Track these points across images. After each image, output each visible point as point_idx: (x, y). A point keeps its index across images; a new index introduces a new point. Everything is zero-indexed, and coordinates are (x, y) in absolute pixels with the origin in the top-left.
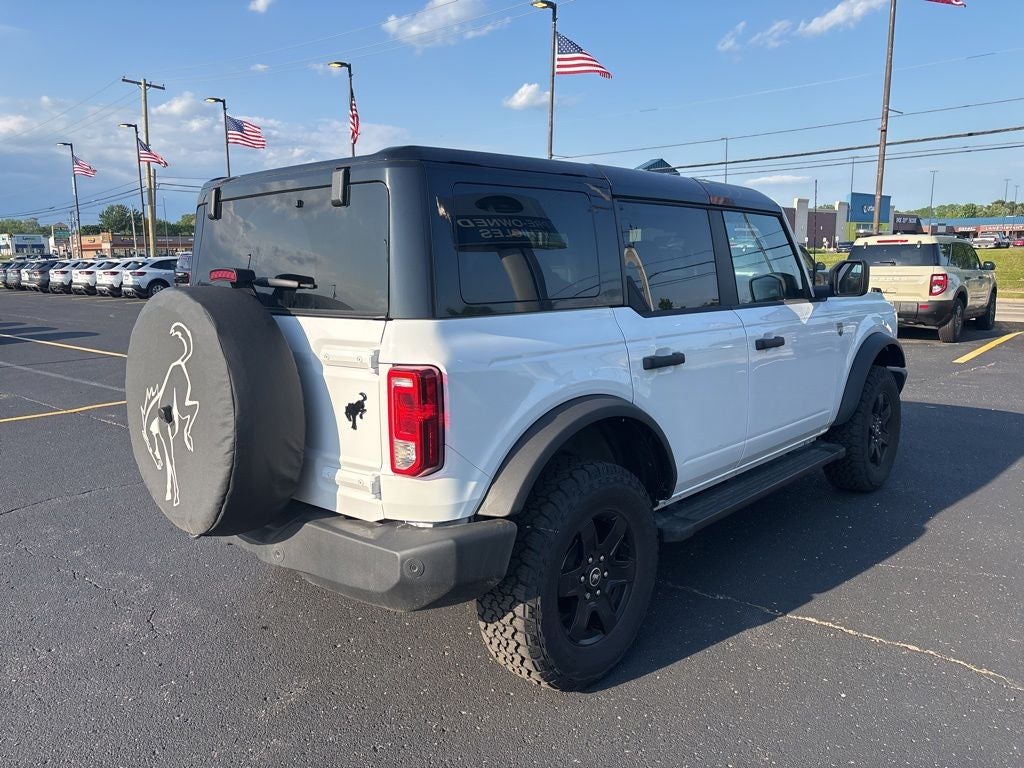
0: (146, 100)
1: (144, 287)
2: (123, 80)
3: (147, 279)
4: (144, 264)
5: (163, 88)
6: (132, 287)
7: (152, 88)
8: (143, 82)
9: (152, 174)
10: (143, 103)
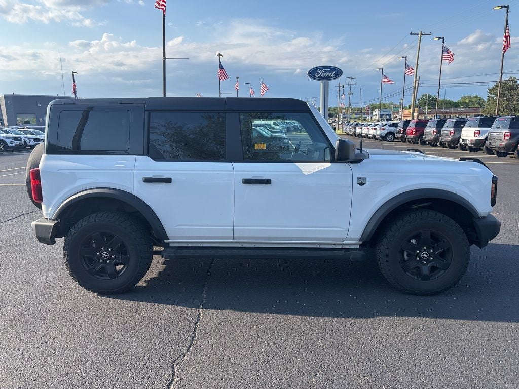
1: (384, 136)
2: (411, 34)
3: (385, 132)
4: (386, 125)
5: (430, 35)
6: (379, 135)
7: (424, 36)
8: (420, 33)
9: (417, 79)
10: (419, 44)
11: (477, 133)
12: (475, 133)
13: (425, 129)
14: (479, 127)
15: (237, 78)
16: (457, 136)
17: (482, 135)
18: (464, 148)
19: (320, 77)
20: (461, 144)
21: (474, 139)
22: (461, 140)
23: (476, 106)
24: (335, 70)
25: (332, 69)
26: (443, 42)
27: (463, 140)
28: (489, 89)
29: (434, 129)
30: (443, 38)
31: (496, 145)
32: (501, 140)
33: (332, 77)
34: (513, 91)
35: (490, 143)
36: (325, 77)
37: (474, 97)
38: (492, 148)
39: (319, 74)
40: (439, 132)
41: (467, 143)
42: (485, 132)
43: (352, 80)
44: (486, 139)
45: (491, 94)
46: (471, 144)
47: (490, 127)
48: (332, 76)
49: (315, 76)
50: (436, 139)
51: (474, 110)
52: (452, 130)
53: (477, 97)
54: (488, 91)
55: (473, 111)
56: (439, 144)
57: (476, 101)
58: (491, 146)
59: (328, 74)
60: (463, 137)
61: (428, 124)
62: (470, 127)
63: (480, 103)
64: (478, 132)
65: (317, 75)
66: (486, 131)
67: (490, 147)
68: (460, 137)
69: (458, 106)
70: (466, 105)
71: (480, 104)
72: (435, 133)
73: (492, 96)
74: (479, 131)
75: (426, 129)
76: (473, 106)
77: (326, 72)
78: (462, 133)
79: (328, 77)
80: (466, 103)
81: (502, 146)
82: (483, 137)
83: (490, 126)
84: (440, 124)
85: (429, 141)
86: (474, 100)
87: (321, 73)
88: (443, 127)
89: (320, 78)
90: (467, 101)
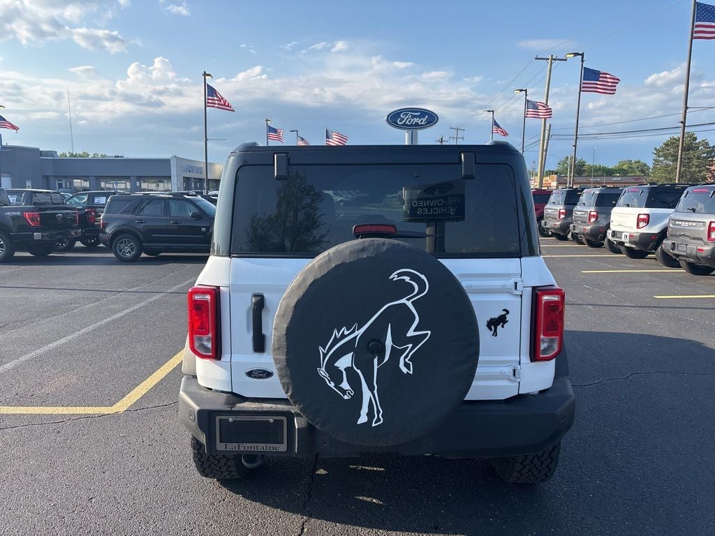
0: (550, 71)
2: (536, 59)
7: (557, 61)
8: (550, 58)
10: (548, 73)
11: (643, 220)
12: (639, 220)
13: (546, 207)
14: (647, 206)
15: (267, 120)
16: (603, 223)
17: (655, 223)
18: (615, 248)
19: (404, 124)
20: (609, 240)
21: (636, 232)
22: (609, 232)
23: (638, 174)
24: (428, 114)
25: (424, 113)
26: (583, 61)
27: (614, 232)
28: (656, 149)
29: (562, 207)
30: (582, 55)
31: (689, 251)
32: (701, 239)
33: (422, 125)
34: (691, 152)
35: (673, 244)
36: (411, 125)
37: (636, 162)
38: (678, 256)
39: (403, 119)
40: (569, 213)
41: (623, 240)
42: (661, 217)
43: (459, 131)
44: (663, 234)
45: (659, 156)
46: (630, 242)
47: (673, 207)
48: (423, 123)
49: (397, 123)
50: (565, 228)
51: (636, 179)
52: (592, 210)
53: (639, 162)
54: (655, 152)
55: (633, 181)
56: (569, 236)
57: (638, 168)
58: (676, 252)
59: (416, 120)
60: (613, 227)
61: (552, 198)
62: (628, 206)
63: (643, 169)
64: (645, 217)
65: (400, 121)
66: (665, 216)
67: (674, 254)
68: (608, 227)
69: (614, 173)
70: (623, 172)
71: (642, 171)
72: (562, 216)
73: (660, 159)
74: (648, 215)
75: (548, 206)
76: (633, 174)
77: (413, 117)
78: (612, 219)
79: (417, 124)
80: (623, 170)
81: (703, 254)
82: (655, 229)
83: (672, 205)
84: (572, 198)
85: (553, 231)
86: (634, 166)
87: (406, 119)
88: (576, 204)
89: (405, 126)
90: (625, 167)
